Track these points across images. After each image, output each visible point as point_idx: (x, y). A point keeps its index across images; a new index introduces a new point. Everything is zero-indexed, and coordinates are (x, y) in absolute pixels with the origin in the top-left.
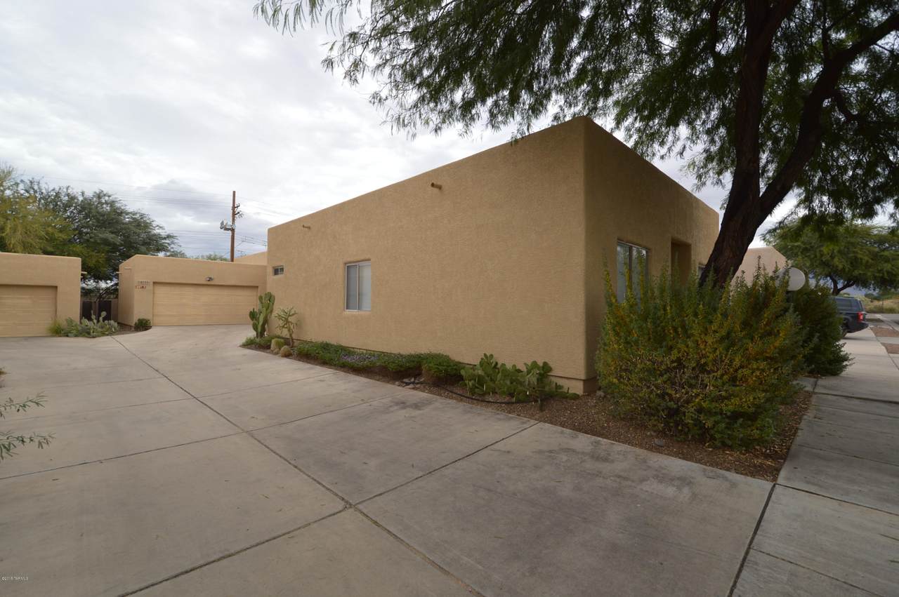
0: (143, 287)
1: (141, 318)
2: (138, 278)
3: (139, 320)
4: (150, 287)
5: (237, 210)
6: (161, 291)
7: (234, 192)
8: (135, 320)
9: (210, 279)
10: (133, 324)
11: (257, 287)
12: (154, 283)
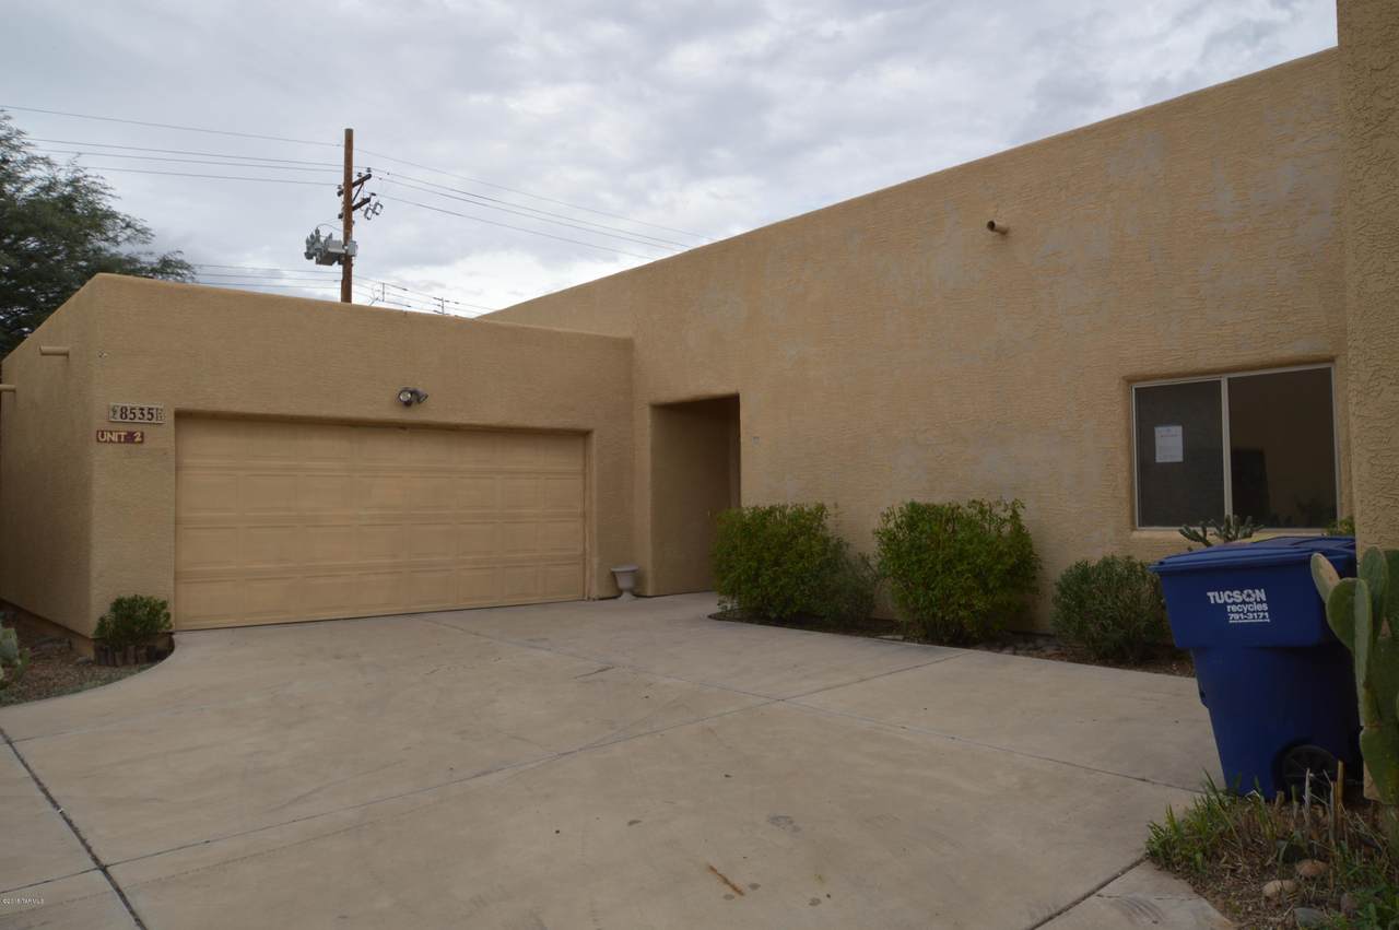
0: (130, 438)
1: (127, 594)
2: (112, 390)
3: (118, 604)
4: (162, 436)
5: (358, 195)
6: (211, 452)
7: (349, 134)
8: (97, 606)
9: (415, 398)
10: (90, 628)
11: (584, 435)
12: (183, 417)
